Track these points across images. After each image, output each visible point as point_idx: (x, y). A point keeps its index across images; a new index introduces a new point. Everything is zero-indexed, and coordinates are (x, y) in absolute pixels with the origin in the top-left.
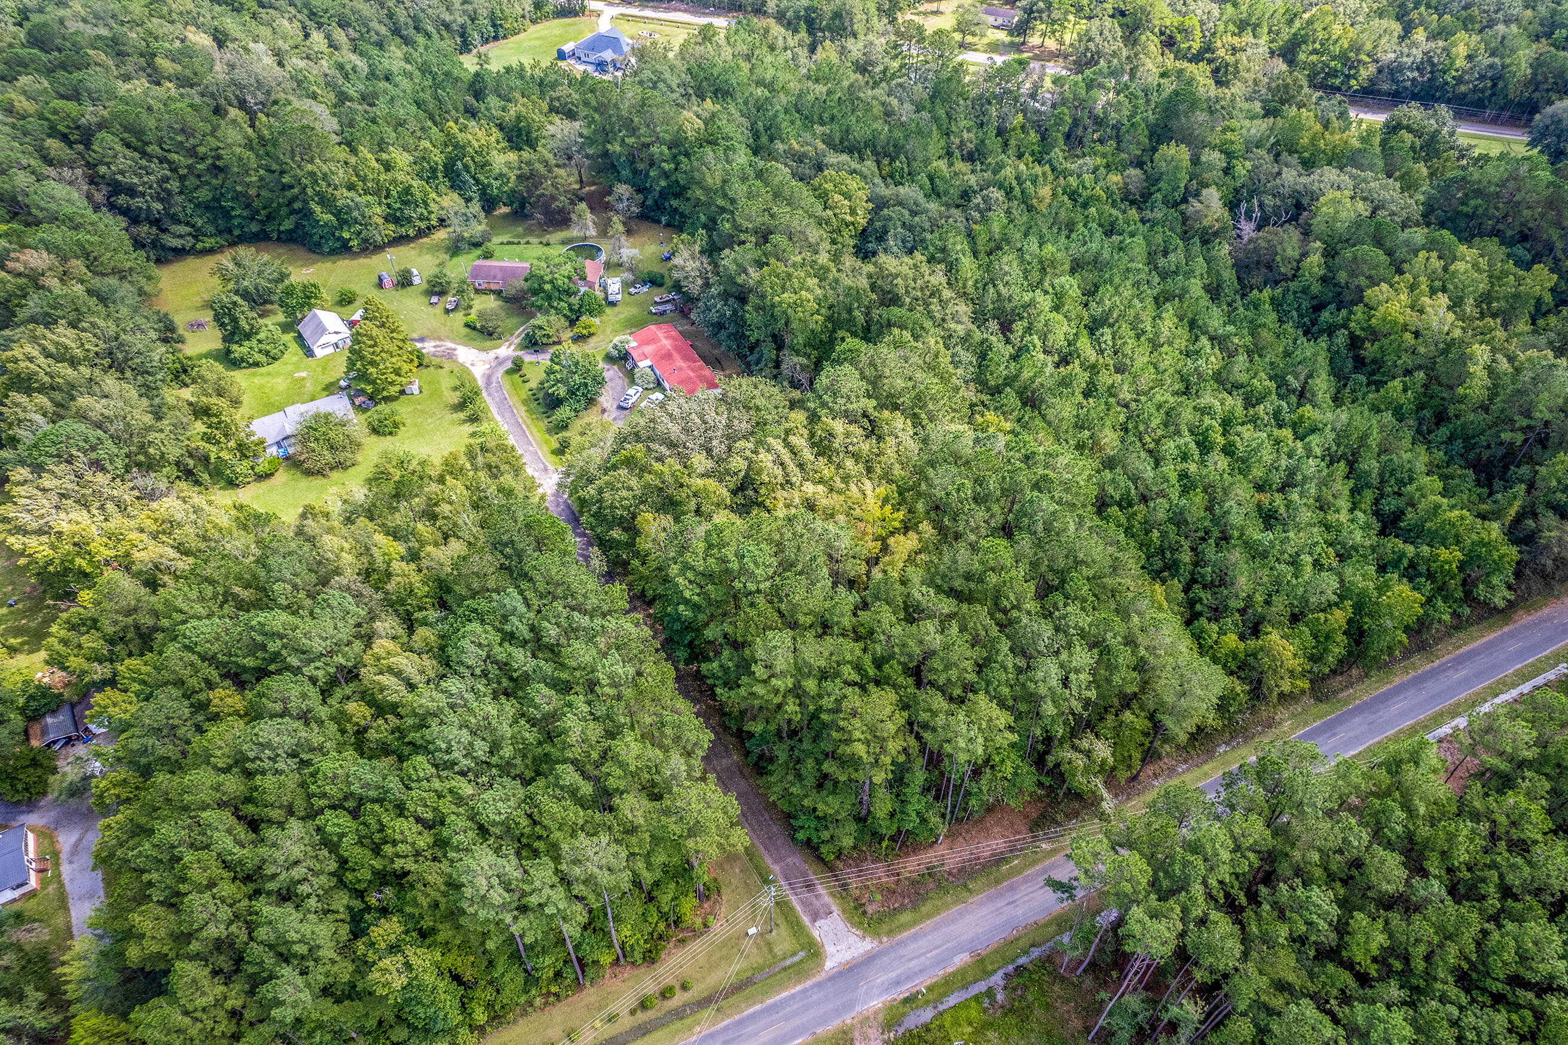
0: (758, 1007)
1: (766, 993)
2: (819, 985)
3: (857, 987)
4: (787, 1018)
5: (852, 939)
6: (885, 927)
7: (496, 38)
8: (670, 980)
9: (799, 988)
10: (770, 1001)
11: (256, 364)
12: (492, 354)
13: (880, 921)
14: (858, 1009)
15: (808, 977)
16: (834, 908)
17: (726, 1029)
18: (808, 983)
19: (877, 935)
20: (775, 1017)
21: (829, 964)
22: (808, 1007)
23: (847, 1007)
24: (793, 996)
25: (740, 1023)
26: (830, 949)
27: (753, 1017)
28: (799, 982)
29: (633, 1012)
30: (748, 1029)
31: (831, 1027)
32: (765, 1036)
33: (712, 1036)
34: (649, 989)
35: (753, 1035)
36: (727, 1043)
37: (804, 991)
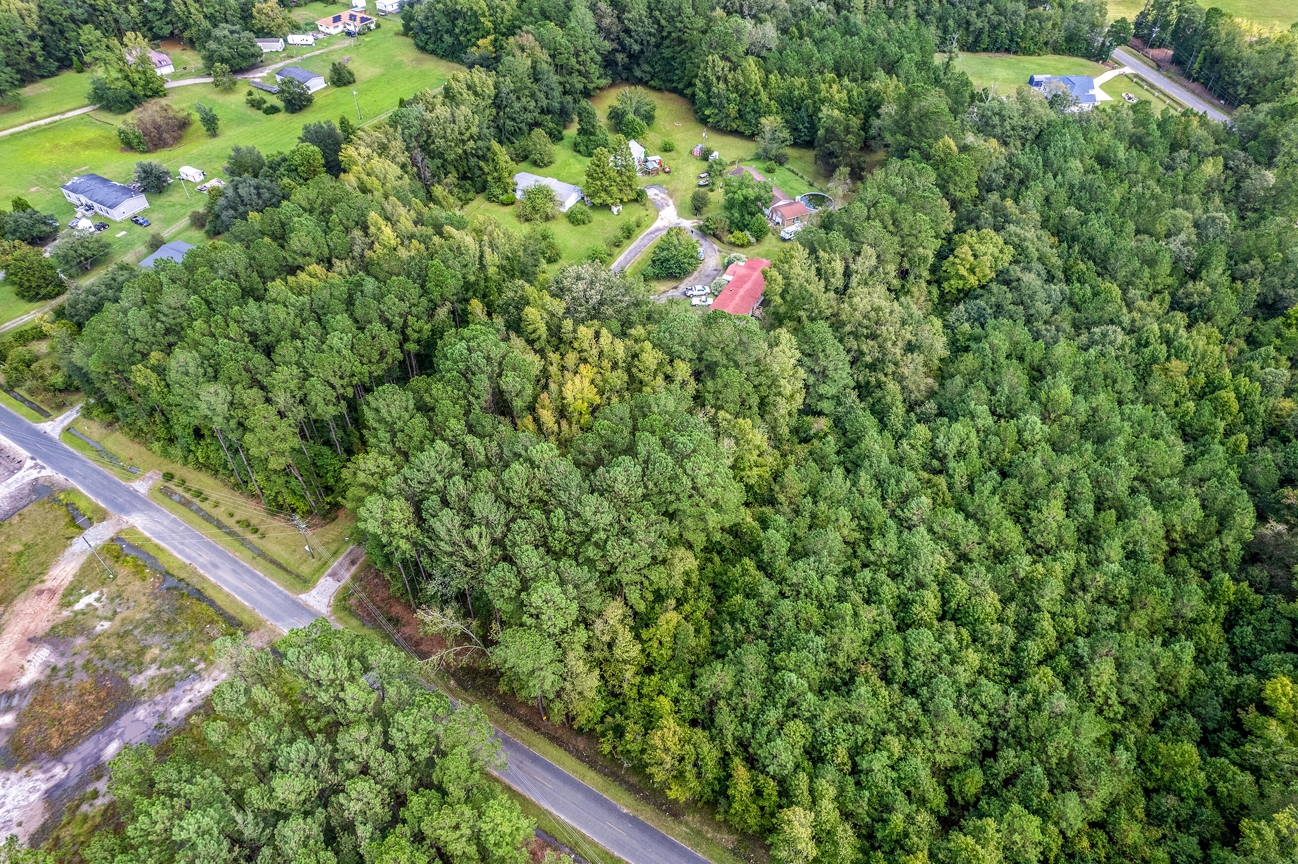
0: (261, 575)
1: (272, 575)
2: (287, 597)
3: (292, 617)
4: (259, 592)
5: (326, 601)
6: (342, 614)
8: (262, 528)
9: (281, 589)
12: (680, 221)
13: (345, 609)
14: (279, 624)
15: (289, 590)
16: (343, 581)
17: (243, 566)
18: (286, 592)
19: (334, 612)
20: (258, 586)
21: (303, 596)
22: (270, 598)
23: (278, 618)
24: (274, 588)
25: (248, 571)
26: (314, 592)
27: (254, 575)
28: (286, 587)
29: (238, 522)
30: (247, 577)
31: (263, 616)
32: (243, 586)
33: (236, 562)
34: (254, 522)
35: (243, 581)
36: (234, 571)
37: (280, 592)
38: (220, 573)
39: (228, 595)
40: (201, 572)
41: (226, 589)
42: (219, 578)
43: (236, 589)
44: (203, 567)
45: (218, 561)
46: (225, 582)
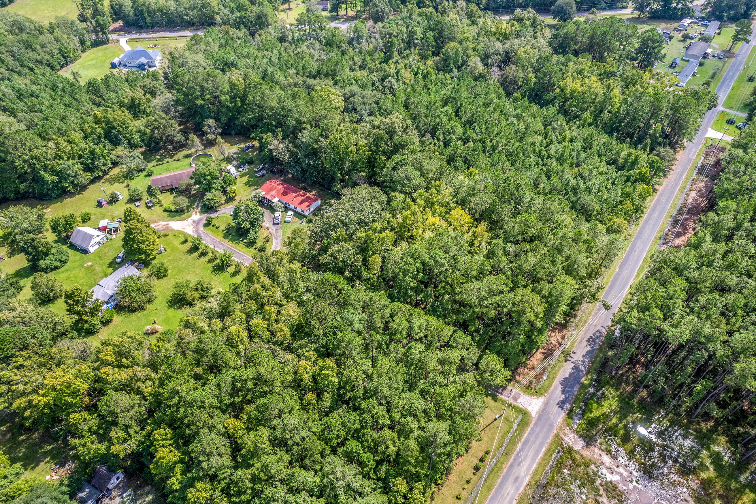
0: (520, 445)
2: (536, 424)
3: (549, 417)
4: (534, 443)
5: (534, 401)
6: (542, 390)
7: (67, 64)
8: (479, 454)
9: (529, 429)
10: (523, 440)
11: (56, 268)
12: (190, 220)
14: (555, 425)
15: (529, 424)
16: (520, 392)
17: (515, 460)
18: (531, 425)
19: (541, 394)
20: (529, 445)
21: (533, 414)
22: (538, 435)
23: (551, 426)
24: (530, 433)
25: (518, 455)
26: (529, 409)
27: (521, 450)
28: (527, 427)
29: (474, 474)
30: (523, 455)
31: (551, 437)
32: (531, 454)
33: (511, 465)
34: (475, 461)
35: (526, 456)
36: (519, 464)
37: (532, 429)
38: (522, 474)
39: (539, 464)
40: (522, 489)
41: (534, 466)
42: (527, 473)
43: (533, 460)
44: (518, 489)
45: (512, 479)
46: (528, 469)
